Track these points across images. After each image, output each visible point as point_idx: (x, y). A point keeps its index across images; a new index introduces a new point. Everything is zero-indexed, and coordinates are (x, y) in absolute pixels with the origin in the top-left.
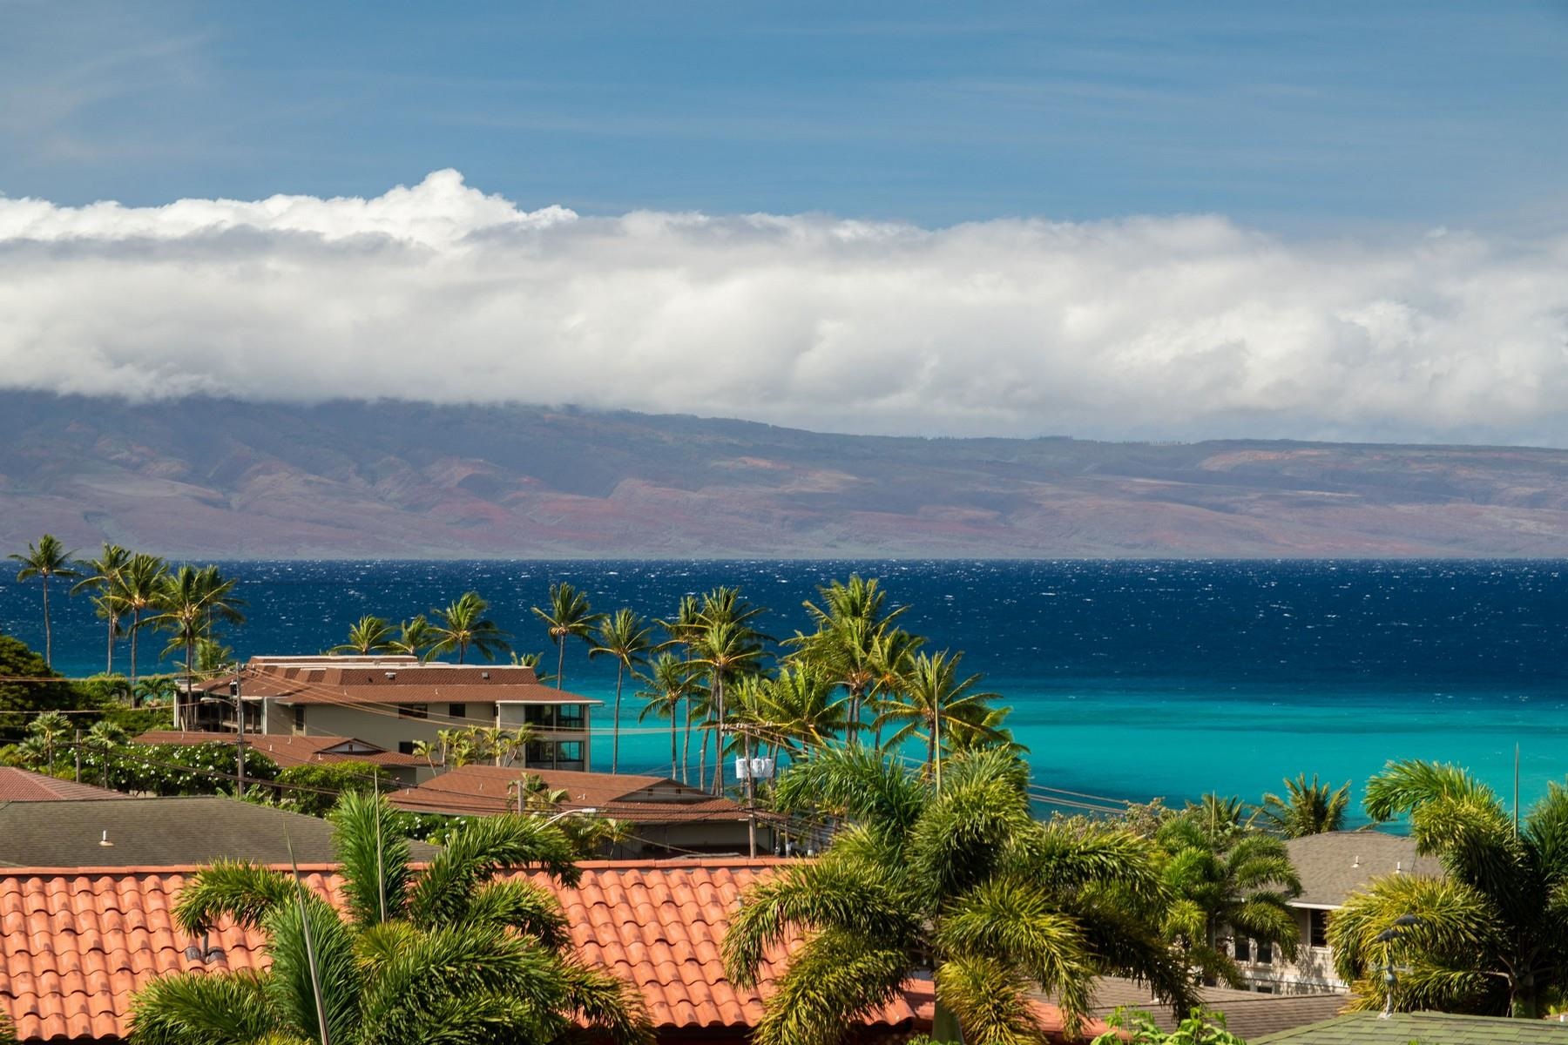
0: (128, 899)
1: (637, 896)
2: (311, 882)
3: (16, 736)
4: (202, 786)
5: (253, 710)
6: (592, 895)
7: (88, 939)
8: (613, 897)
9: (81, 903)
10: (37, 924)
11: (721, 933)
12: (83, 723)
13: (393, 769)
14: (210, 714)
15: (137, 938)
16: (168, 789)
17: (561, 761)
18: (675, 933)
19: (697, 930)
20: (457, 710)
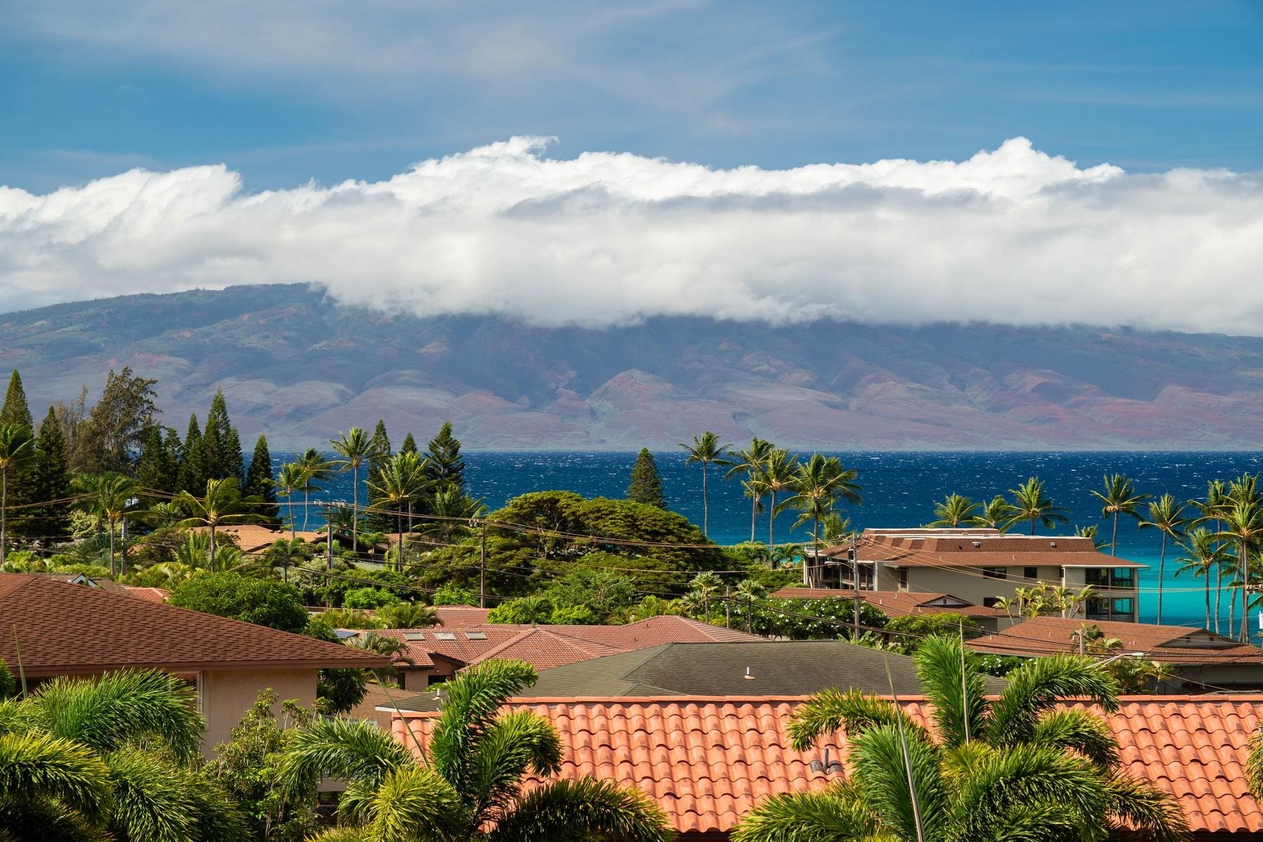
0: (765, 722)
1: (1175, 724)
2: (910, 710)
3: (678, 591)
4: (827, 632)
5: (866, 572)
6: (1138, 723)
7: (734, 753)
8: (1156, 724)
9: (729, 724)
10: (694, 740)
11: (1245, 755)
12: (732, 579)
13: (979, 619)
14: (831, 574)
15: (772, 753)
16: (799, 634)
17: (1115, 615)
18: (1207, 755)
19: (1225, 753)
20: (1031, 572)
